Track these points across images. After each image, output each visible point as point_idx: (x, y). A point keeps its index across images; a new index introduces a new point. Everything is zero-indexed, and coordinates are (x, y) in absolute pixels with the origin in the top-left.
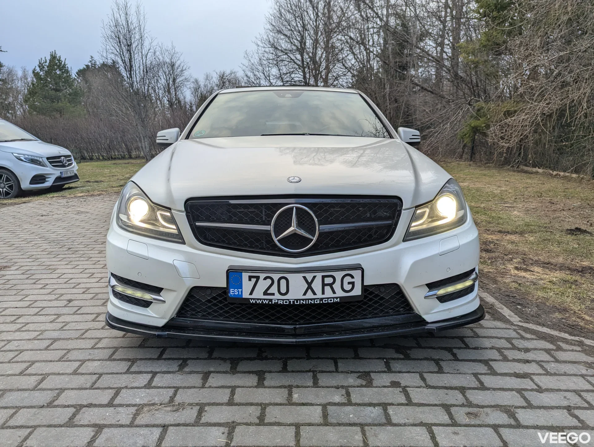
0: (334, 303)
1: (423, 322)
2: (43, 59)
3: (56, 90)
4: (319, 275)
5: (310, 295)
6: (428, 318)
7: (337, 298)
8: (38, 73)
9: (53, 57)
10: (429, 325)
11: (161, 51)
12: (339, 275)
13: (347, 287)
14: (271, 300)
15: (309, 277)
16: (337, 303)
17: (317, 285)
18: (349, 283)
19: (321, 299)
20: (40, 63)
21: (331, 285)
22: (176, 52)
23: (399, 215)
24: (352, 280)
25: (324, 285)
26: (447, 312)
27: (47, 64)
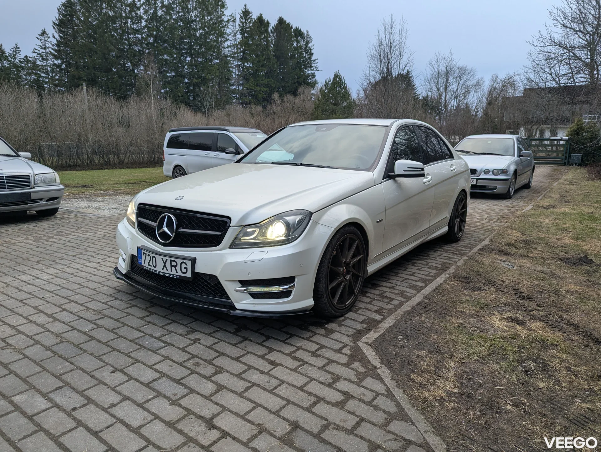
0: (176, 278)
1: (234, 308)
2: (329, 79)
3: (335, 104)
4: (169, 259)
5: (165, 271)
6: (238, 306)
7: (178, 276)
8: (324, 91)
9: (337, 76)
10: (237, 311)
11: (437, 60)
12: (179, 261)
13: (184, 271)
14: (150, 269)
15: (165, 259)
16: (178, 279)
17: (168, 265)
18: (185, 268)
19: (170, 275)
20: (326, 83)
21: (175, 267)
22: (453, 59)
23: (227, 230)
24: (186, 267)
25: (172, 266)
26: (252, 305)
27: (331, 82)
